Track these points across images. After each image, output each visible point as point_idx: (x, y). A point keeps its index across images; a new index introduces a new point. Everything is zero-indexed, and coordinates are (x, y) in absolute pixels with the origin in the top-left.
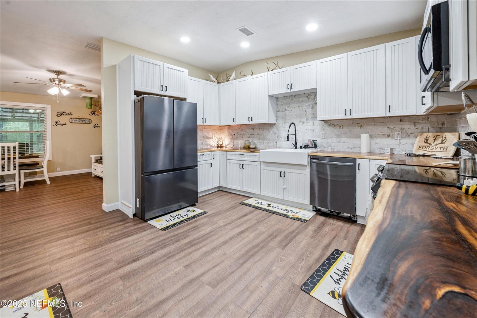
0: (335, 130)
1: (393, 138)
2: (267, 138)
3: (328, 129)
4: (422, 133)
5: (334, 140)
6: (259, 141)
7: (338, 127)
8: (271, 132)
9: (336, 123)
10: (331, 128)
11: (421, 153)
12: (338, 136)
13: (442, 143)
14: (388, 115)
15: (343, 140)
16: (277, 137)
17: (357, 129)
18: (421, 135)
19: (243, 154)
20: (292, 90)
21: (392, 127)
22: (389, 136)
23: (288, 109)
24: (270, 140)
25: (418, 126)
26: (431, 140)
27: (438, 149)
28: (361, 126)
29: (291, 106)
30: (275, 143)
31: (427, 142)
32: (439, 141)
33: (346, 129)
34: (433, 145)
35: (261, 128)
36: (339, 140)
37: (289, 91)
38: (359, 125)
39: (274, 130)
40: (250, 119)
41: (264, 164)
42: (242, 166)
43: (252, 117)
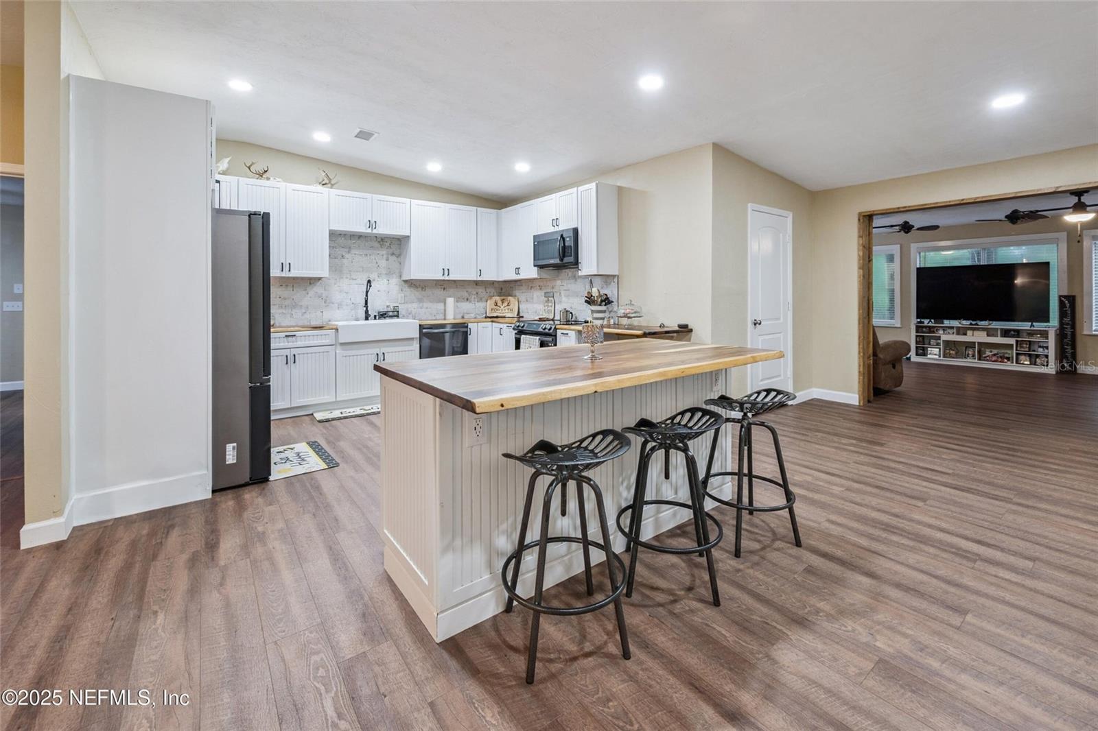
0: (416, 293)
1: (470, 302)
2: (300, 304)
3: (408, 291)
4: (491, 297)
5: (415, 305)
6: (280, 311)
7: (420, 289)
8: (311, 293)
9: (418, 284)
10: (412, 289)
11: (495, 315)
12: (420, 300)
13: (508, 305)
14: (479, 279)
15: (425, 305)
16: (325, 302)
17: (439, 292)
18: (491, 299)
19: (294, 336)
20: (375, 231)
21: (470, 290)
22: (467, 300)
23: (347, 256)
24: (307, 308)
25: (488, 291)
26: (499, 303)
27: (507, 311)
28: (444, 289)
29: (353, 251)
30: (319, 313)
31: (496, 305)
32: (506, 304)
33: (428, 292)
34: (502, 307)
35: (287, 286)
36: (421, 305)
37: (369, 231)
38: (443, 287)
39: (317, 289)
40: (286, 268)
41: (344, 347)
42: (291, 360)
43: (290, 264)
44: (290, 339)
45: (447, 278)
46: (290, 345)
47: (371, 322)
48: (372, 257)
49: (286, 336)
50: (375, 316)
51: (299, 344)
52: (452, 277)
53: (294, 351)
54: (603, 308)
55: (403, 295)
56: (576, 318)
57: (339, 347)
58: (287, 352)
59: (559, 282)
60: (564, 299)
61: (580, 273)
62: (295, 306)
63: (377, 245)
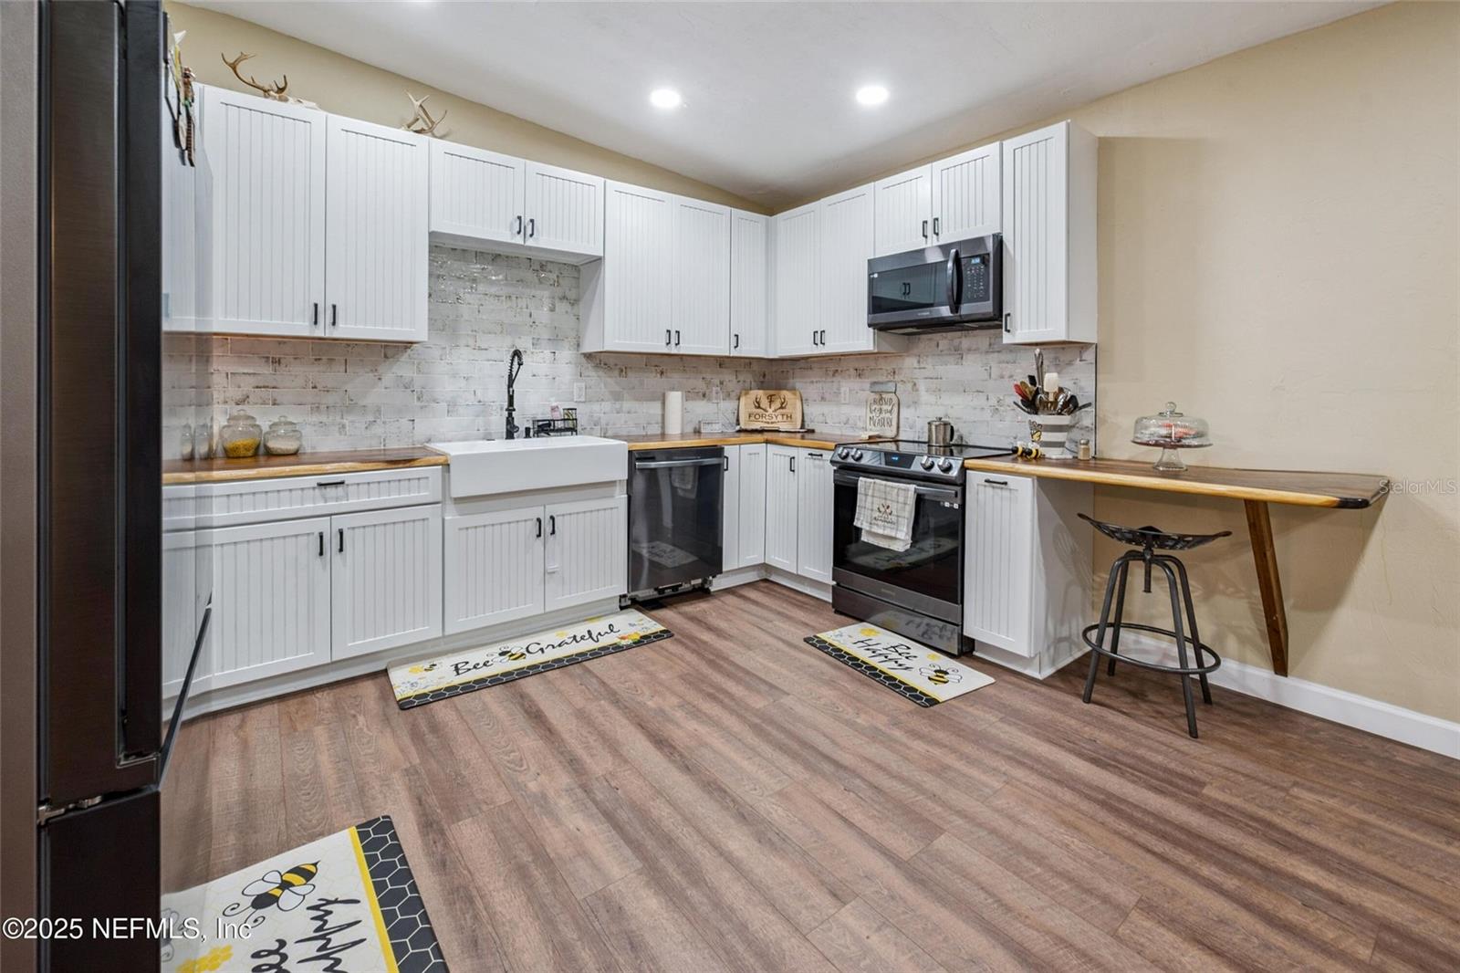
0: (609, 380)
1: (709, 400)
2: (362, 403)
3: (593, 376)
4: (747, 391)
5: (607, 406)
6: (315, 418)
7: (616, 373)
8: (388, 378)
9: (611, 361)
10: (601, 373)
11: (757, 426)
12: (617, 397)
13: (781, 408)
14: (734, 353)
15: (627, 405)
16: (419, 399)
17: (652, 381)
18: (746, 394)
19: (342, 483)
20: (530, 242)
21: (708, 376)
22: (704, 395)
23: (467, 297)
24: (379, 411)
25: (741, 378)
26: (765, 403)
27: (780, 418)
28: (662, 373)
29: (481, 289)
30: (404, 422)
31: (759, 407)
32: (777, 404)
33: (633, 378)
34: (770, 411)
35: (331, 360)
36: (618, 405)
37: (519, 240)
38: (659, 369)
39: (402, 368)
40: (325, 317)
41: (463, 506)
42: (331, 544)
43: (334, 307)
44: (331, 491)
45: (674, 351)
46: (332, 506)
47: (520, 444)
48: (522, 303)
49: (320, 485)
50: (528, 430)
51: (354, 502)
52: (685, 349)
53: (339, 522)
54: (1065, 420)
55: (583, 384)
56: (961, 438)
57: (450, 507)
58: (322, 525)
59: (910, 362)
60: (925, 396)
61: (1007, 339)
62: (350, 406)
63: (530, 276)
